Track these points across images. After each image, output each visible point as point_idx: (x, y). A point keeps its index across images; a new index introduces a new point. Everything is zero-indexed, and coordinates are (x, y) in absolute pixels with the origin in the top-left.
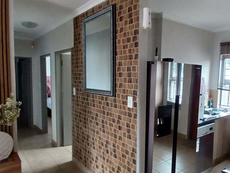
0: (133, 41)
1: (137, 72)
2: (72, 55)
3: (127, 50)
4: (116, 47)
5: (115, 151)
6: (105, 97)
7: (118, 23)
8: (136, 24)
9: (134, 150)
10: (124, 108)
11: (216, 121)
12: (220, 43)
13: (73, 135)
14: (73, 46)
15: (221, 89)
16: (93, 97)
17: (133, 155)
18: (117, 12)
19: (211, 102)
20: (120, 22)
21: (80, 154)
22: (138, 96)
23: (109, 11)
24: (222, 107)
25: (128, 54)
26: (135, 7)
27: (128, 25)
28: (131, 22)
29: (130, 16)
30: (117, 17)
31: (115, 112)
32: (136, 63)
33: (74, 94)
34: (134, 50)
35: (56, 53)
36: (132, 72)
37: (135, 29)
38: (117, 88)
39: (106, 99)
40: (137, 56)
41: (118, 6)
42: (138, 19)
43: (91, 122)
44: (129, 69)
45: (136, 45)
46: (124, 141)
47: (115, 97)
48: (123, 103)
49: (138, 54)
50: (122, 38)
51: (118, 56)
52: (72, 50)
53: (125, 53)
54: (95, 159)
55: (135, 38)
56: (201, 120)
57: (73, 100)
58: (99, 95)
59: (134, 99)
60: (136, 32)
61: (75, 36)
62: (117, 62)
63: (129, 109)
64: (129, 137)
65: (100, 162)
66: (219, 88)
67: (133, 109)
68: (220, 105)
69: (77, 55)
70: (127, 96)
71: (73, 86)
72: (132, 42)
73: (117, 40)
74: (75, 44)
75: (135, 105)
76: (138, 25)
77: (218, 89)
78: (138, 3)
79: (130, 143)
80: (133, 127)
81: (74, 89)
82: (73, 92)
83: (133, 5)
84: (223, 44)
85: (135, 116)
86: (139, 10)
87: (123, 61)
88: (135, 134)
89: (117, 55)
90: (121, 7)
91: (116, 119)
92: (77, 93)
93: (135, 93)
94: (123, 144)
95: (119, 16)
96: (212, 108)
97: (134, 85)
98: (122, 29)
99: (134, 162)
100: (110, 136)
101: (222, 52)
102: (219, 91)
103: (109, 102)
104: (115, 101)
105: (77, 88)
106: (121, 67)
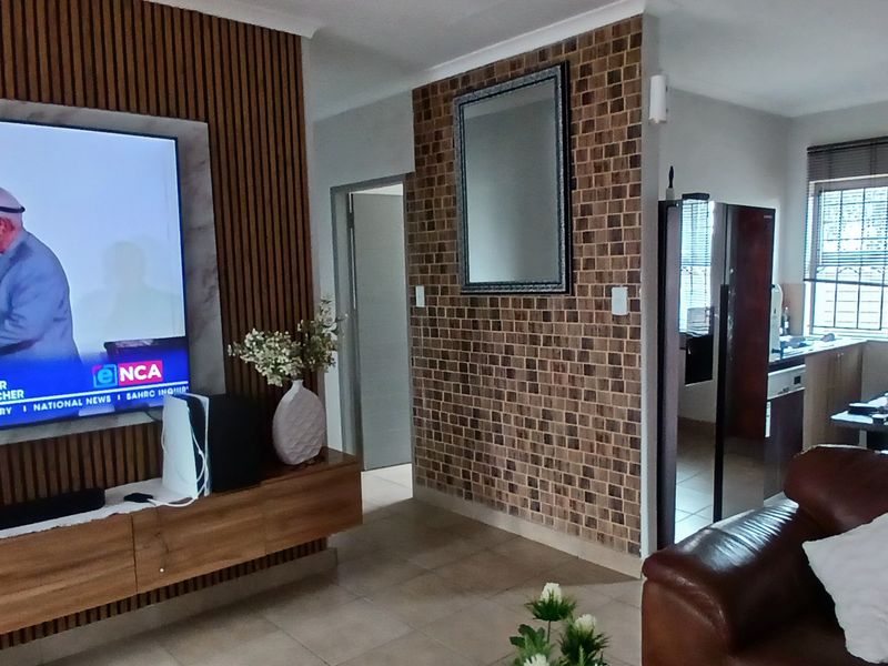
0: (625, 152)
1: (637, 226)
2: (409, 196)
3: (608, 175)
4: (572, 168)
5: (572, 432)
6: (535, 298)
7: (577, 108)
8: (632, 113)
9: (635, 416)
10: (601, 318)
11: (806, 359)
12: (808, 149)
13: (418, 423)
14: (411, 168)
15: (813, 280)
16: (494, 303)
17: (629, 428)
18: (574, 82)
19: (786, 318)
20: (583, 107)
21: (446, 469)
22: (642, 285)
23: (549, 78)
24: (815, 330)
25: (609, 185)
26: (630, 72)
27: (610, 115)
28: (618, 106)
29: (616, 92)
30: (573, 94)
31: (572, 333)
32: (635, 206)
33: (420, 303)
34: (627, 173)
35: (334, 190)
36: (622, 227)
37: (629, 125)
38: (579, 272)
39: (542, 303)
40: (636, 190)
41: (576, 66)
42: (638, 101)
43: (487, 371)
44: (613, 221)
45: (635, 162)
46: (603, 398)
47: (573, 294)
48: (599, 307)
49: (640, 185)
50: (593, 147)
51: (579, 191)
52: (407, 179)
53: (600, 181)
54: (503, 469)
55: (629, 147)
56: (774, 351)
57: (414, 322)
58: (515, 296)
59: (632, 291)
60: (635, 132)
61: (418, 140)
62: (577, 205)
63: (617, 318)
64: (619, 387)
65: (523, 472)
66: (807, 276)
67: (628, 316)
68: (812, 326)
69: (431, 193)
70: (609, 289)
71: (412, 282)
72: (621, 156)
73: (574, 151)
74: (418, 163)
75: (634, 305)
76: (638, 116)
77: (805, 280)
78: (637, 64)
79: (623, 401)
80: (630, 360)
81: (420, 291)
82: (413, 300)
83: (622, 69)
84: (814, 152)
85: (636, 333)
86: (640, 81)
87: (594, 203)
88: (635, 375)
89: (575, 189)
90: (586, 70)
91: (576, 351)
92: (430, 301)
93: (634, 277)
94: (601, 410)
95: (578, 90)
96: (790, 337)
97: (632, 258)
98: (589, 125)
99: (635, 443)
100: (555, 398)
101: (813, 174)
102: (808, 285)
103: (552, 310)
104: (571, 304)
105: (430, 285)
106: (589, 217)
